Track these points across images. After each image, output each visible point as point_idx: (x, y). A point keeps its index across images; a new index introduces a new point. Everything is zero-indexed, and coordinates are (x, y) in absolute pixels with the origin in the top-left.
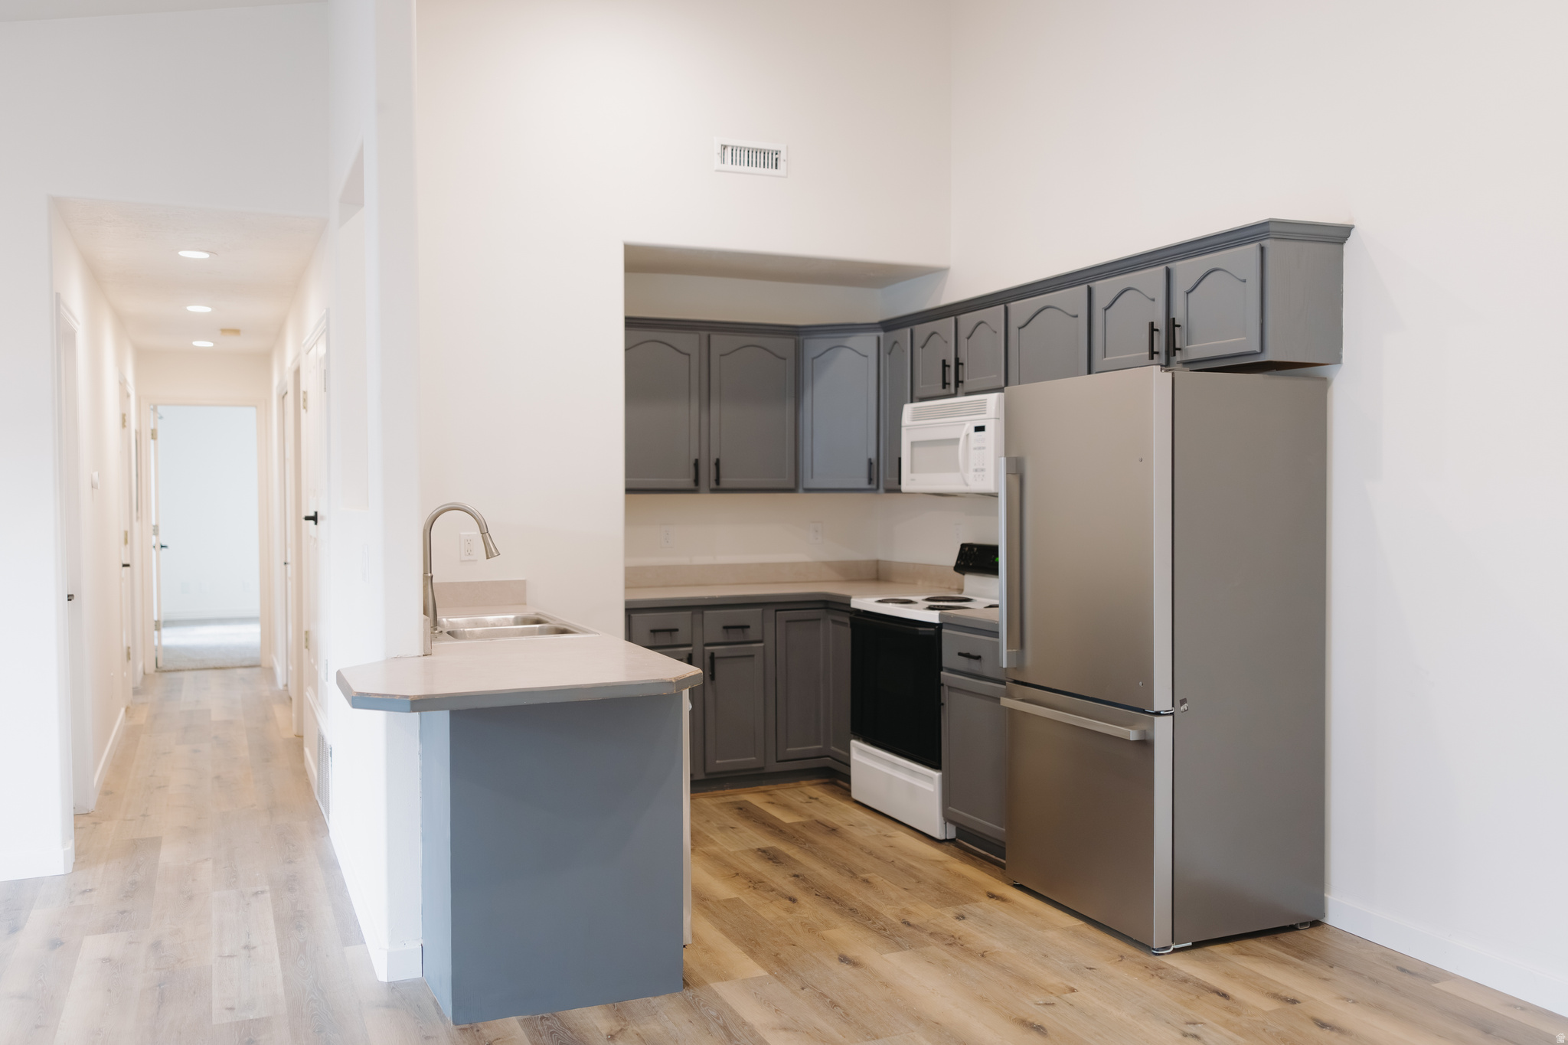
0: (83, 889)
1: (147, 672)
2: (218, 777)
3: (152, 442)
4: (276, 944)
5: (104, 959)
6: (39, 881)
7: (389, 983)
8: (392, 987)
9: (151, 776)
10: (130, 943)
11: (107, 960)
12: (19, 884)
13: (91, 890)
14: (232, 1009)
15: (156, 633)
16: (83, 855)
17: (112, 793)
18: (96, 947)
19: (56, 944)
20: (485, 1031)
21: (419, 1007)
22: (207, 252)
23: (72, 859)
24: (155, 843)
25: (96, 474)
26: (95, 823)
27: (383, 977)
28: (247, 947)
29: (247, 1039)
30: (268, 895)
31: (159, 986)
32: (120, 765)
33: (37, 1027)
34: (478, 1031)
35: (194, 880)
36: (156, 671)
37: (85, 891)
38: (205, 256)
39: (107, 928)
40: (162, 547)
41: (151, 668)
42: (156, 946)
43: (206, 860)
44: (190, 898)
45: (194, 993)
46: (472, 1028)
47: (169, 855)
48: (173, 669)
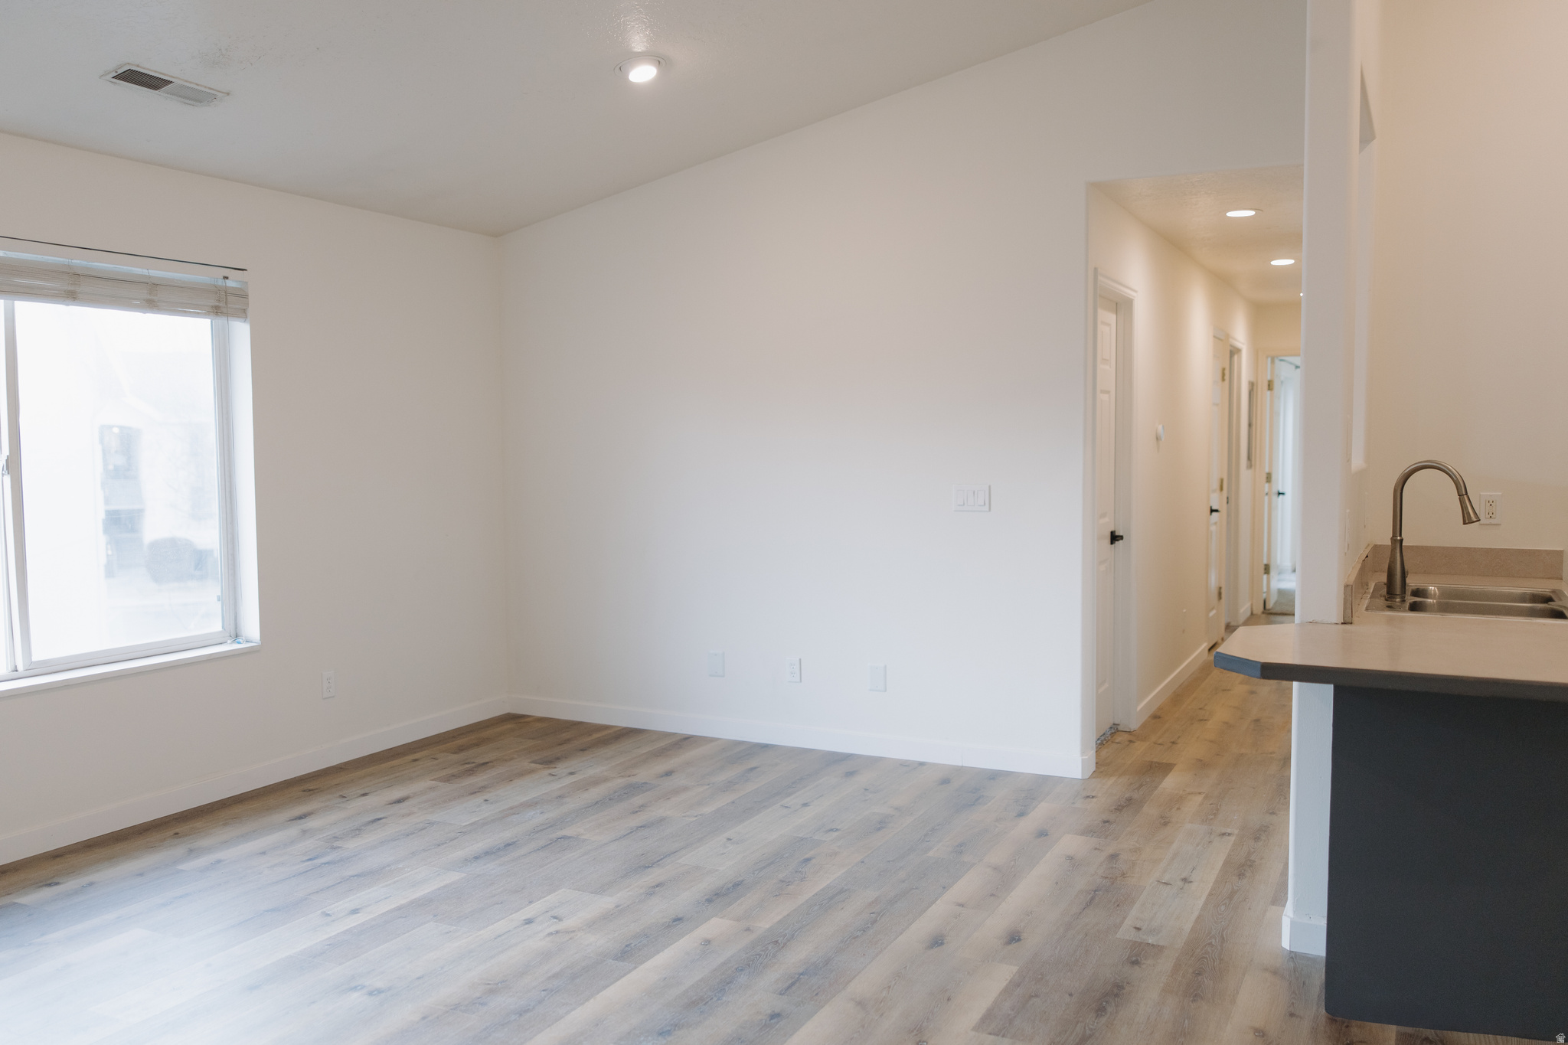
0: (1088, 795)
1: (1254, 612)
2: (1257, 721)
3: (1269, 392)
4: (1212, 884)
5: (1069, 857)
6: (1061, 779)
7: (1291, 952)
8: (1293, 956)
9: (1201, 709)
10: (1096, 849)
11: (1070, 858)
12: (1045, 779)
13: (1093, 797)
14: (1138, 929)
15: (1265, 576)
16: (1103, 767)
17: (1160, 717)
18: (1070, 843)
19: (1042, 834)
20: (1355, 1030)
21: (1304, 983)
22: (1251, 209)
23: (1093, 768)
24: (1166, 768)
25: (1160, 427)
26: (1131, 741)
27: (1286, 944)
28: (1185, 880)
29: (1134, 959)
30: (1233, 839)
31: (1095, 891)
32: (1179, 696)
33: (992, 895)
34: (1347, 1027)
35: (1178, 809)
36: (1263, 613)
37: (1088, 797)
38: (1251, 213)
39: (1088, 831)
40: (1279, 494)
41: (1259, 609)
42: (1114, 857)
43: (1200, 793)
44: (1165, 824)
45: (1118, 905)
46: (1343, 1022)
47: (1170, 783)
48: (1279, 612)
